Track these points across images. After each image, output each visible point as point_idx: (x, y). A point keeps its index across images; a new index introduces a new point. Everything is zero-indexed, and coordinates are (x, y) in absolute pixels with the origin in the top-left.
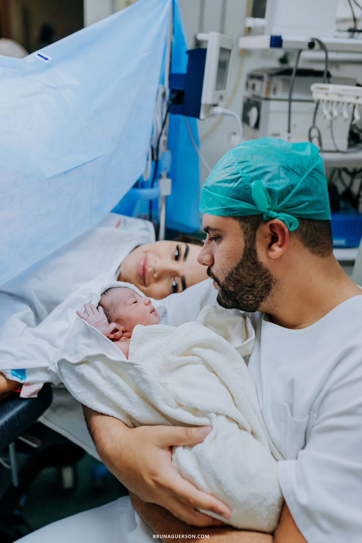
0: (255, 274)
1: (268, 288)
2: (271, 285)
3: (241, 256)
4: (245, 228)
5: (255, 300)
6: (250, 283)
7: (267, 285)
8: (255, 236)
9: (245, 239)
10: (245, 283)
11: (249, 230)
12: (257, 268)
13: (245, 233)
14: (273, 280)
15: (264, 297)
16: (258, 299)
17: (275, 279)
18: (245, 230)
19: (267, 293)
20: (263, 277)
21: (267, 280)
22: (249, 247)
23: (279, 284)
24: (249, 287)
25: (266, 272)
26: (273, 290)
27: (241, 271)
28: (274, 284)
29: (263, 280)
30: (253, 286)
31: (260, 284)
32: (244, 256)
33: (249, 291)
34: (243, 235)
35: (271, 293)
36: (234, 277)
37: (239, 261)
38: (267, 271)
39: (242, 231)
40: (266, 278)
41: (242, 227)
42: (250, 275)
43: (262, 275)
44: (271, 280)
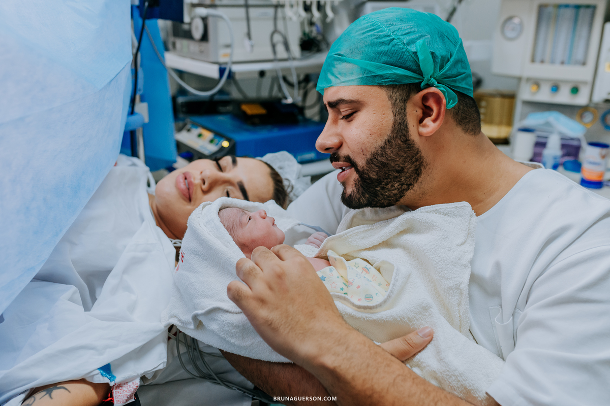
0: (405, 155)
1: (417, 172)
2: (421, 170)
3: (389, 133)
4: (394, 98)
5: (401, 188)
6: (399, 167)
7: (417, 170)
8: (405, 109)
9: (394, 111)
10: (394, 167)
11: (398, 101)
12: (408, 148)
13: (394, 105)
14: (424, 164)
15: (411, 184)
16: (405, 187)
17: (426, 162)
18: (393, 102)
19: (416, 179)
20: (414, 159)
21: (418, 163)
22: (399, 121)
23: (429, 168)
24: (398, 171)
25: (417, 153)
26: (422, 176)
27: (388, 151)
28: (425, 168)
29: (413, 163)
30: (401, 171)
31: (410, 168)
32: (393, 132)
33: (397, 177)
34: (391, 106)
35: (420, 179)
36: (379, 159)
37: (386, 138)
38: (418, 151)
39: (390, 102)
40: (417, 160)
41: (391, 98)
42: (400, 156)
43: (413, 157)
44: (421, 164)
